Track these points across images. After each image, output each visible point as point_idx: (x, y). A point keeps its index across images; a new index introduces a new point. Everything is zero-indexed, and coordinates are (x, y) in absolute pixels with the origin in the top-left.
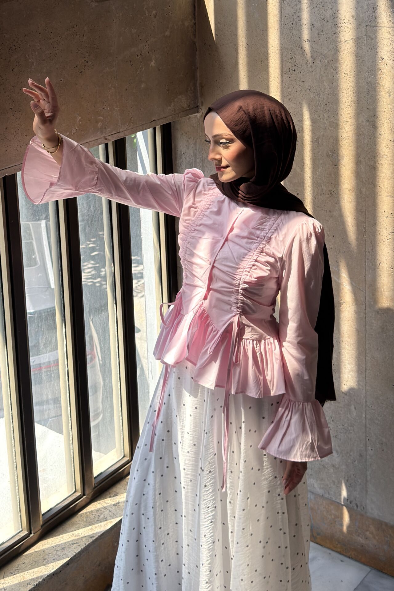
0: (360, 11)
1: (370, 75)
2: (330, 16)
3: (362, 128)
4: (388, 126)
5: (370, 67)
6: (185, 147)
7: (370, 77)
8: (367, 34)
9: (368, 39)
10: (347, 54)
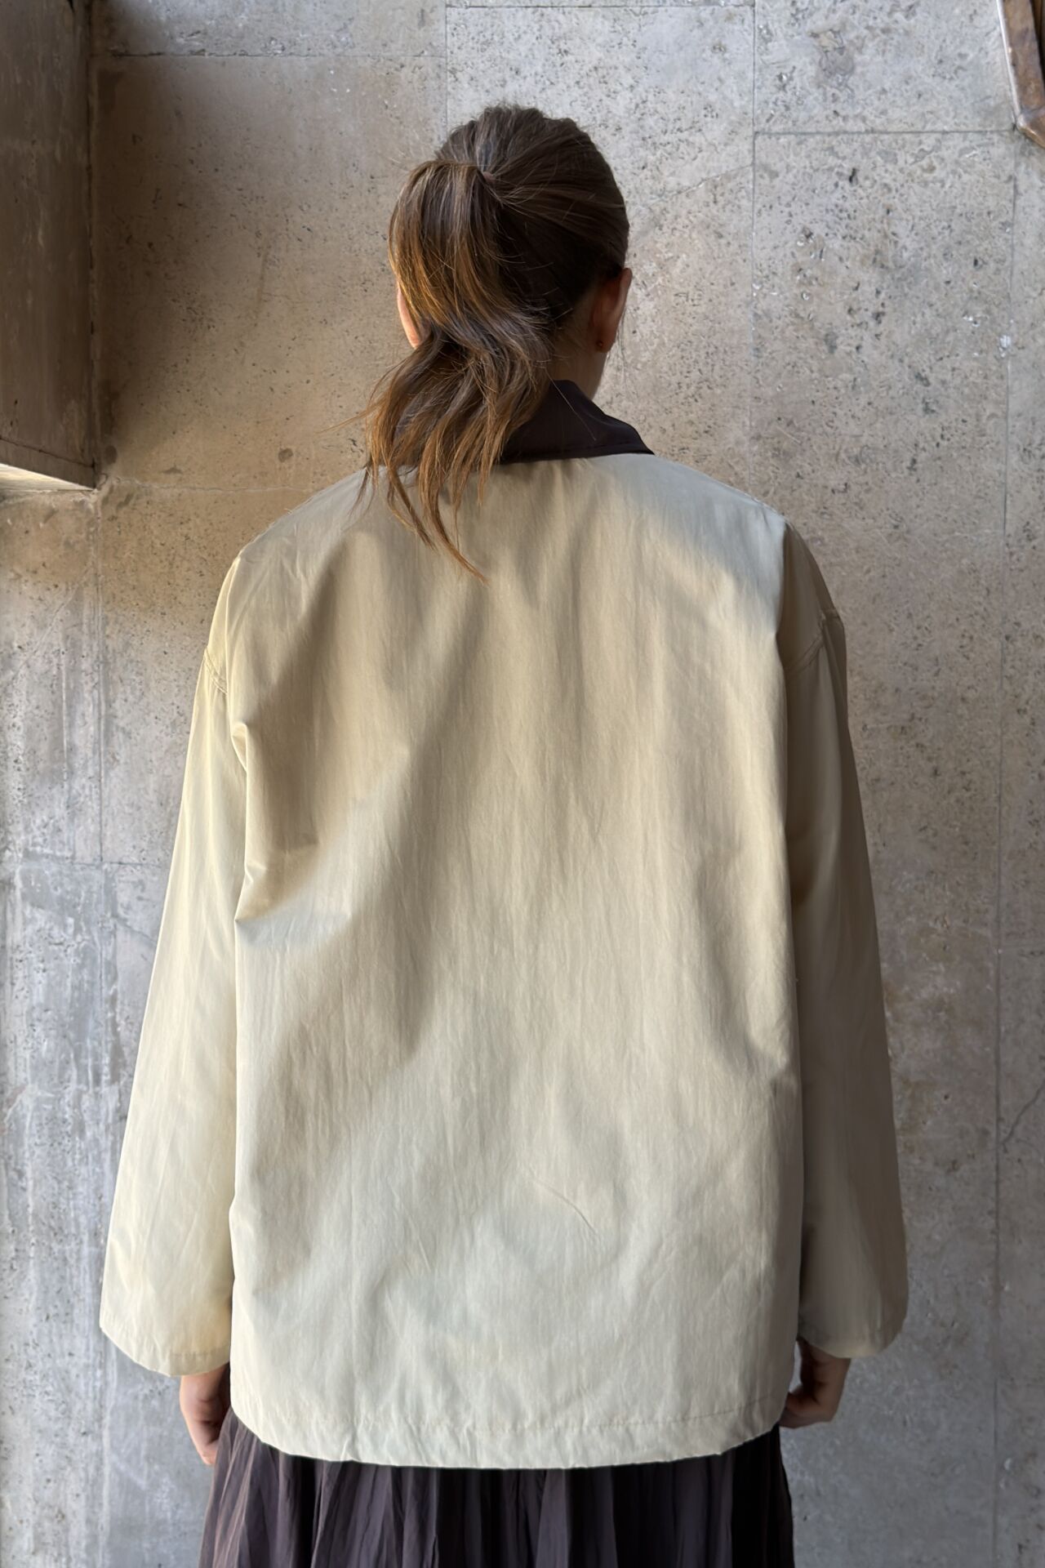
0: (735, 89)
1: (764, 290)
2: (628, 111)
3: (737, 463)
4: (827, 444)
5: (765, 266)
6: (28, 622)
7: (765, 295)
8: (757, 162)
9: (761, 176)
10: (687, 230)
